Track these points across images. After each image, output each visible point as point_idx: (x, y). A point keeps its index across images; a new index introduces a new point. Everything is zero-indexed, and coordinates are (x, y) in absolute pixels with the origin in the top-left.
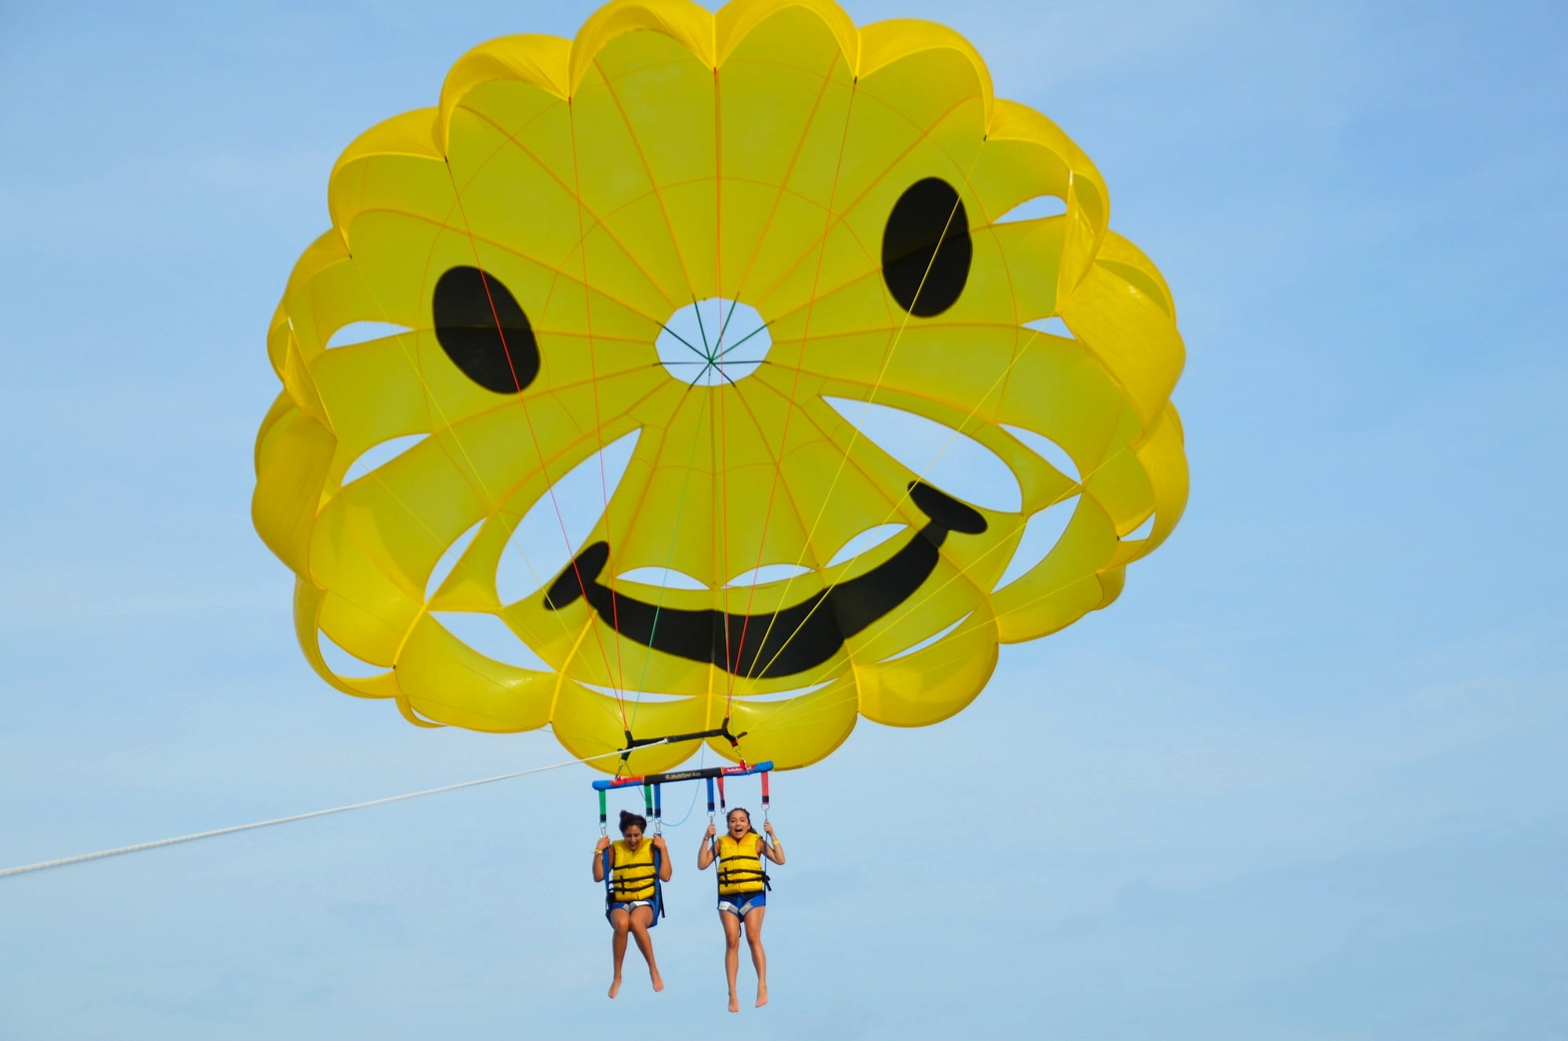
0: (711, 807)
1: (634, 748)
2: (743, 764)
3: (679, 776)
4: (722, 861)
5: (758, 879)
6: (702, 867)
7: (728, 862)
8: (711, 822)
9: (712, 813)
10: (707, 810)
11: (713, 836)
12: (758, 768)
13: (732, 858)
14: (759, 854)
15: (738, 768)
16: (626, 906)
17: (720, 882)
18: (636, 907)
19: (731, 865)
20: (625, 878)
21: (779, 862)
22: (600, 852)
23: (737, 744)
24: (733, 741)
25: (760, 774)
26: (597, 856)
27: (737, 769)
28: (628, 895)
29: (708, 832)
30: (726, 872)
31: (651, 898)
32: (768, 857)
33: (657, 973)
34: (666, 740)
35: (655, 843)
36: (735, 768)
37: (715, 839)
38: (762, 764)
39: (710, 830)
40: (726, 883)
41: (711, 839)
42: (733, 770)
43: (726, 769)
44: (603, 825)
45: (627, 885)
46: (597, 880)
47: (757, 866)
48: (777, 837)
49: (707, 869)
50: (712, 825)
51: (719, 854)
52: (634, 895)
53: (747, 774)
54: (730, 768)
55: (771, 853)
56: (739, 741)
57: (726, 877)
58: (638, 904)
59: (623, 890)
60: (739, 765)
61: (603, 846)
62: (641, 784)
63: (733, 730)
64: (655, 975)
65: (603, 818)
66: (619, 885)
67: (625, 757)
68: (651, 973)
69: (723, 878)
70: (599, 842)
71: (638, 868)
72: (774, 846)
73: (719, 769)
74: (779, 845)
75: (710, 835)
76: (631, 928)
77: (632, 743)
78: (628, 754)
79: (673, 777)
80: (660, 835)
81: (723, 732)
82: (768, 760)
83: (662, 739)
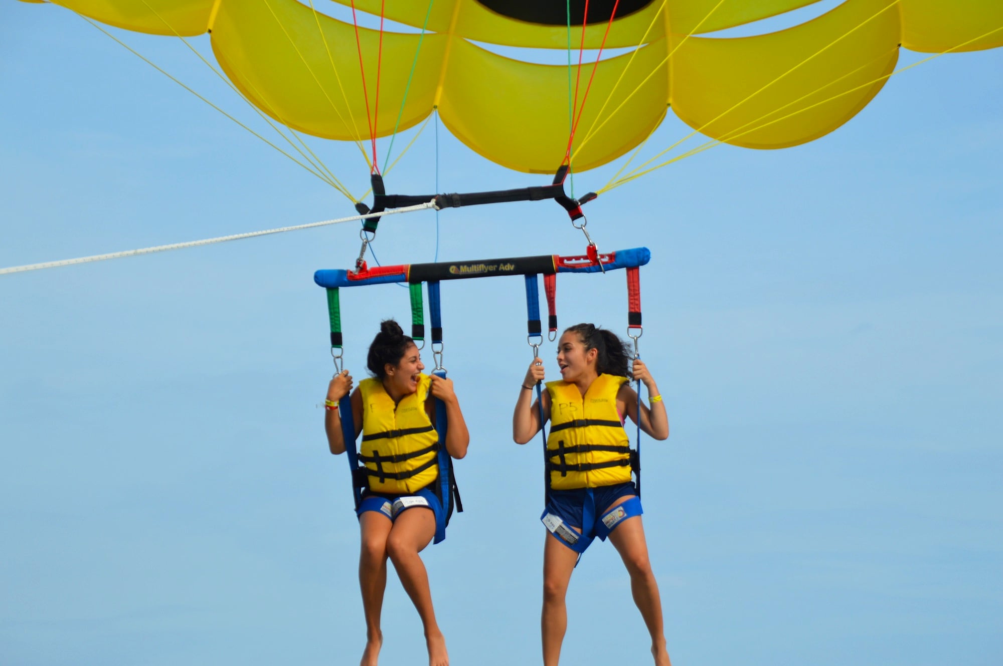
0: (534, 328)
1: (387, 211)
2: (592, 251)
3: (474, 269)
4: (554, 429)
5: (622, 463)
6: (519, 437)
7: (566, 431)
8: (536, 356)
9: (535, 340)
10: (527, 334)
11: (539, 383)
12: (618, 261)
13: (574, 424)
14: (624, 417)
15: (585, 258)
16: (387, 506)
17: (550, 468)
18: (403, 509)
19: (572, 437)
20: (382, 454)
21: (657, 433)
22: (335, 404)
23: (580, 215)
24: (573, 209)
25: (624, 270)
26: (330, 411)
27: (582, 261)
28: (390, 485)
29: (530, 376)
30: (562, 450)
31: (431, 490)
32: (641, 426)
33: (439, 635)
34: (433, 202)
35: (435, 392)
36: (577, 258)
37: (543, 387)
38: (628, 252)
39: (534, 372)
40: (564, 469)
41: (535, 388)
42: (574, 262)
43: (561, 260)
44: (337, 351)
45: (387, 467)
46: (335, 450)
47: (620, 438)
48: (660, 390)
49: (526, 444)
50: (536, 361)
51: (549, 416)
52: (401, 485)
53: (600, 270)
54: (569, 259)
55: (644, 416)
56: (583, 208)
57: (563, 459)
58: (406, 501)
59: (382, 476)
60: (585, 253)
61: (339, 392)
62: (406, 281)
63: (573, 188)
64: (434, 640)
65: (336, 339)
66: (373, 466)
67: (371, 226)
68: (427, 634)
69: (556, 460)
70: (332, 384)
71: (406, 437)
72: (652, 404)
73: (548, 259)
74: (662, 402)
75: (532, 380)
76: (389, 551)
77: (384, 201)
78: (377, 219)
79: (464, 270)
80: (443, 376)
81: (555, 192)
82: (641, 246)
83: (427, 199)
